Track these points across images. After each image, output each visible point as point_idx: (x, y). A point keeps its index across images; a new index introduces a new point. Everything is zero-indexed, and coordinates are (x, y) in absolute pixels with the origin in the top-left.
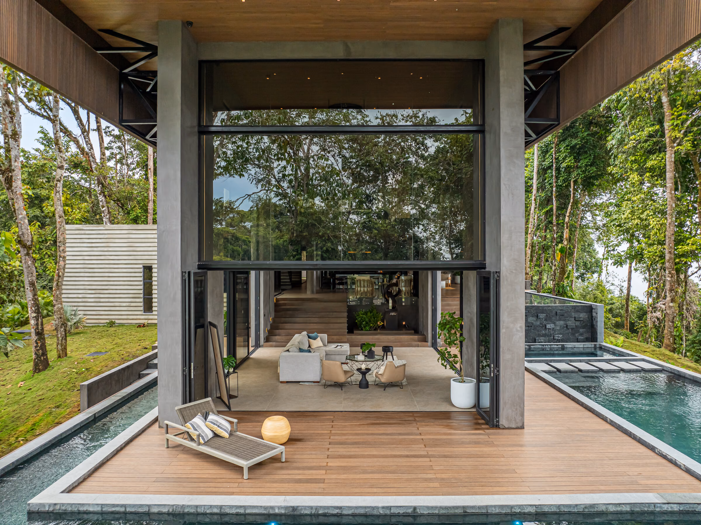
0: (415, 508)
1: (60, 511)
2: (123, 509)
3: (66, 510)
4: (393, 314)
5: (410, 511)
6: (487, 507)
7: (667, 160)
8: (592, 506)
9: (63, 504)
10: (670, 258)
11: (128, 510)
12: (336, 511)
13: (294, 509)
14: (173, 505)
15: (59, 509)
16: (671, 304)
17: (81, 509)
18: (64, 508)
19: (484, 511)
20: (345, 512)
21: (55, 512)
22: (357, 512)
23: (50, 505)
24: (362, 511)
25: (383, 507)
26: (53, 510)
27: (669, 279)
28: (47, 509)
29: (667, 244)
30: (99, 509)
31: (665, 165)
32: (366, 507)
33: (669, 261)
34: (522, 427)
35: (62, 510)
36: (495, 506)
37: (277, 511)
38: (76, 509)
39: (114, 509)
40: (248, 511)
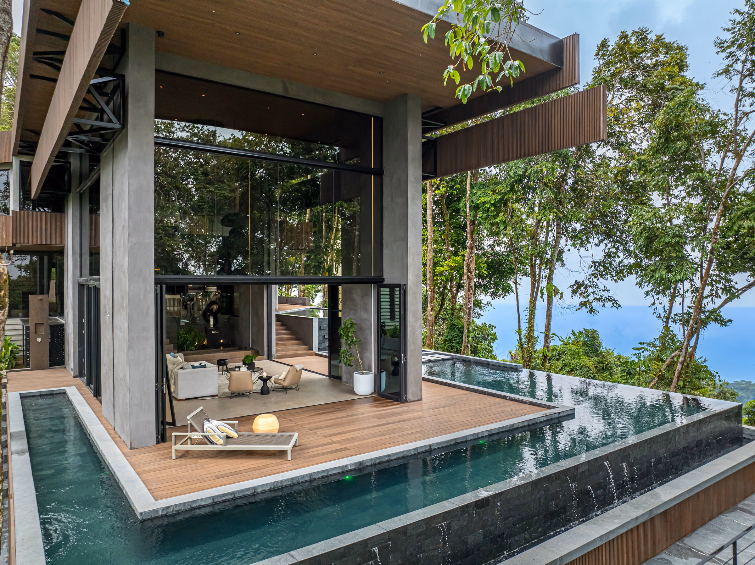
0: (430, 446)
1: (174, 512)
2: (232, 497)
3: (179, 510)
4: (214, 332)
5: (427, 448)
6: (466, 436)
7: (428, 200)
8: (513, 425)
9: (176, 506)
10: (430, 276)
11: (237, 495)
12: (387, 459)
13: (361, 463)
14: (274, 483)
15: (173, 511)
16: (431, 313)
17: (194, 505)
18: (177, 509)
19: (465, 440)
20: (392, 458)
21: (168, 514)
22: (399, 456)
23: (163, 509)
24: (402, 455)
25: (414, 449)
26: (167, 513)
27: (430, 293)
28: (161, 514)
29: (428, 265)
30: (210, 501)
31: (426, 204)
32: (404, 452)
33: (429, 279)
34: (421, 399)
35: (176, 511)
36: (470, 435)
37: (349, 468)
38: (189, 507)
39: (224, 498)
40: (330, 473)
